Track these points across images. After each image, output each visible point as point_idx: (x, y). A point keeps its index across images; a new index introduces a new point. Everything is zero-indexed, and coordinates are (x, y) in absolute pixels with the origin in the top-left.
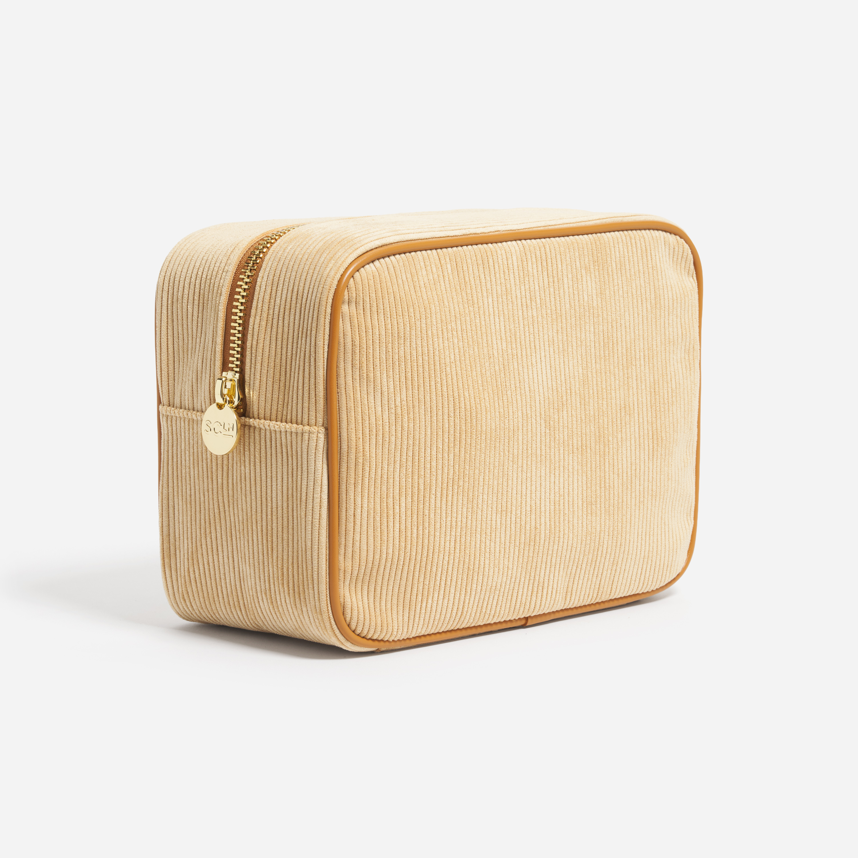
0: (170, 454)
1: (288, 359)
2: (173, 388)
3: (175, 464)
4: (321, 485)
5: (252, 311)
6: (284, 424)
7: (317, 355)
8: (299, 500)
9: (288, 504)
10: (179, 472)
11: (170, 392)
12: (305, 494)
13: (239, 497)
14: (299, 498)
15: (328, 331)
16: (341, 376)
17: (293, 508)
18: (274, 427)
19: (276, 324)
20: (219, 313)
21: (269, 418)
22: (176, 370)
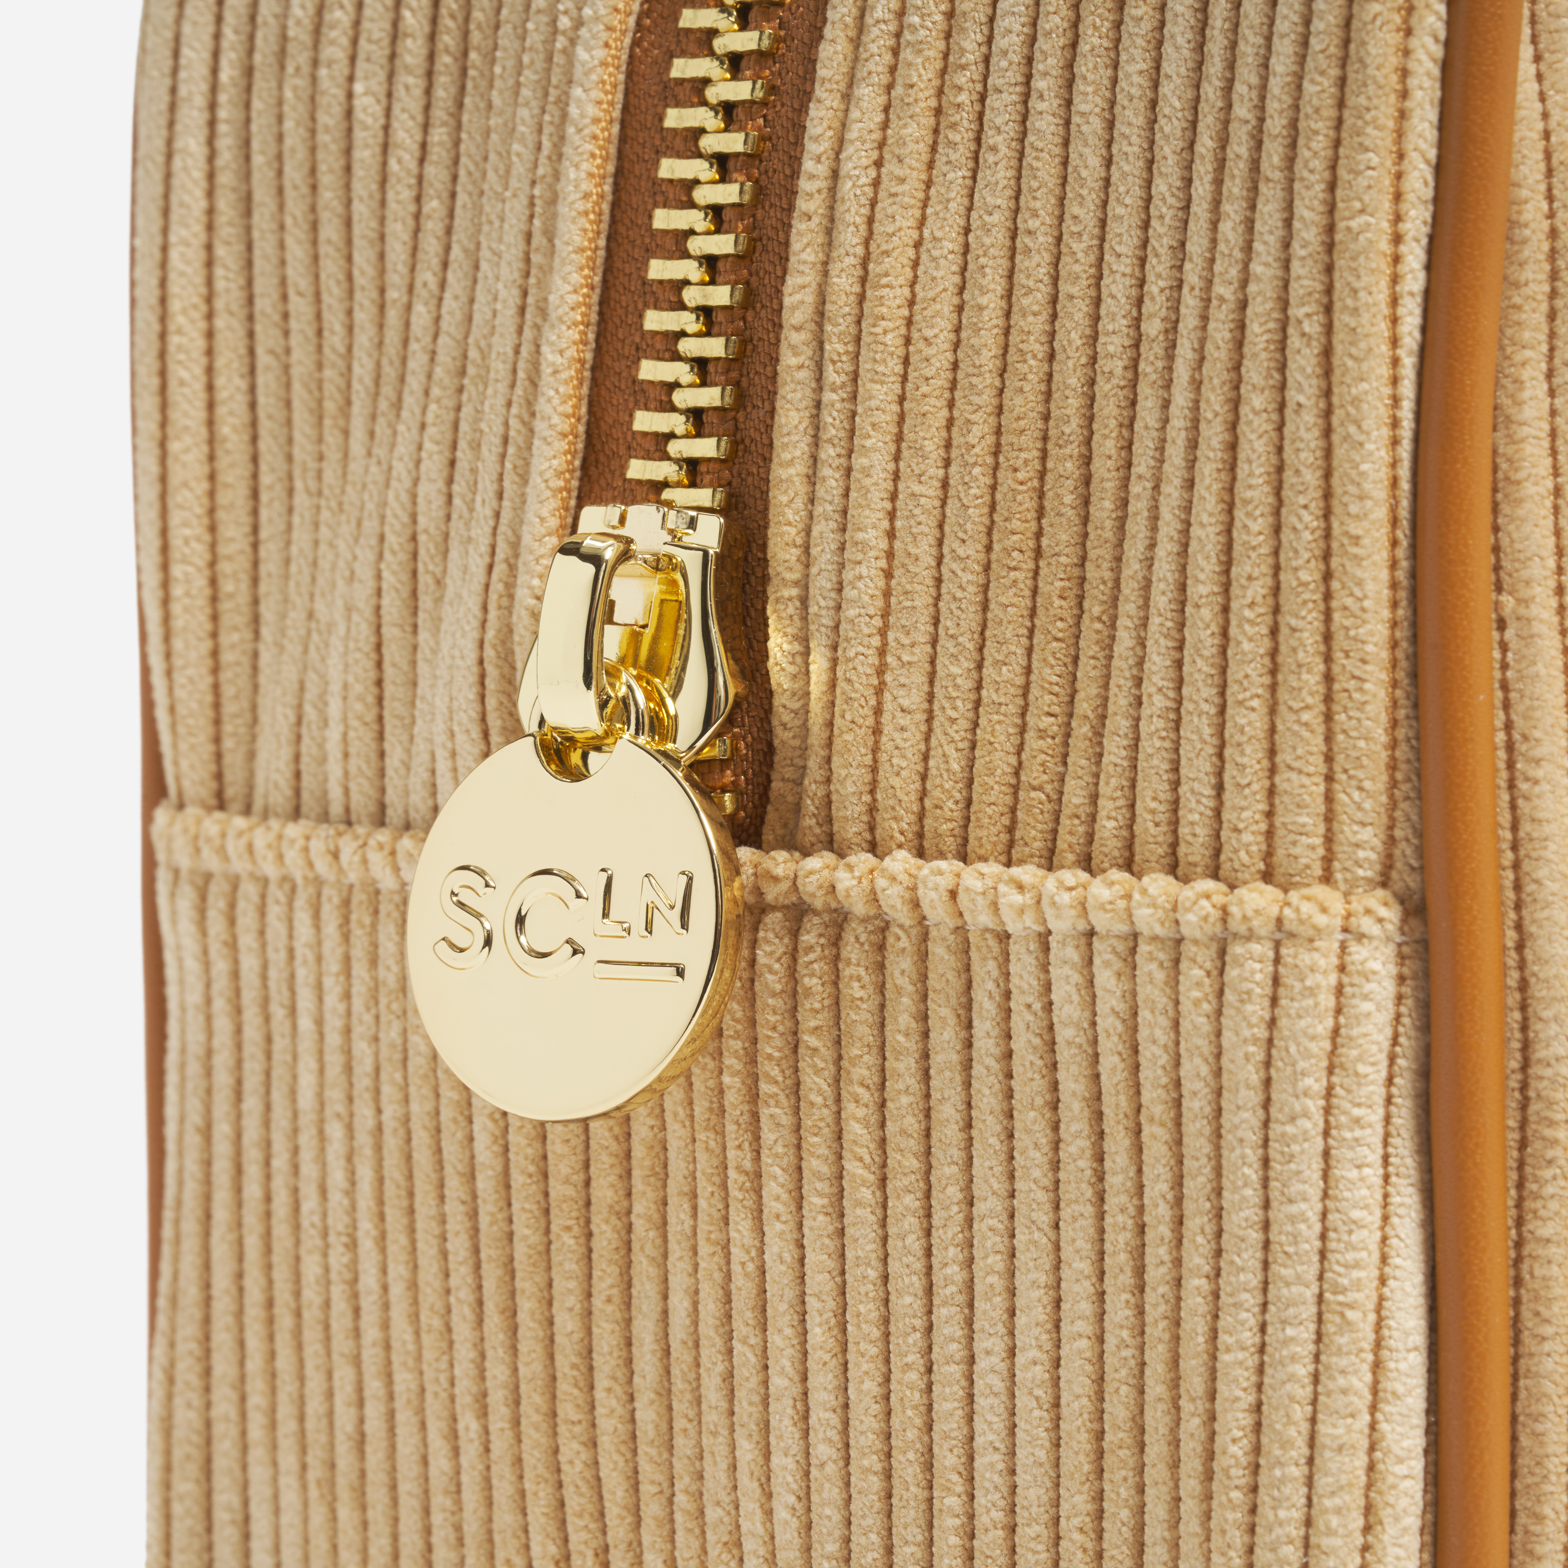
0: (222, 1148)
1: (1103, 387)
2: (244, 682)
3: (251, 1219)
4: (1378, 1345)
5: (825, 51)
6: (1072, 876)
7: (1341, 319)
8: (1191, 1464)
9: (1099, 1496)
10: (281, 1274)
11: (229, 708)
12: (1247, 1420)
13: (716, 1446)
14: (1191, 1449)
15: (1432, 134)
16: (1530, 489)
17: (1140, 1528)
18: (995, 906)
19: (1012, 129)
20: (577, 92)
21: (950, 843)
22: (270, 551)
